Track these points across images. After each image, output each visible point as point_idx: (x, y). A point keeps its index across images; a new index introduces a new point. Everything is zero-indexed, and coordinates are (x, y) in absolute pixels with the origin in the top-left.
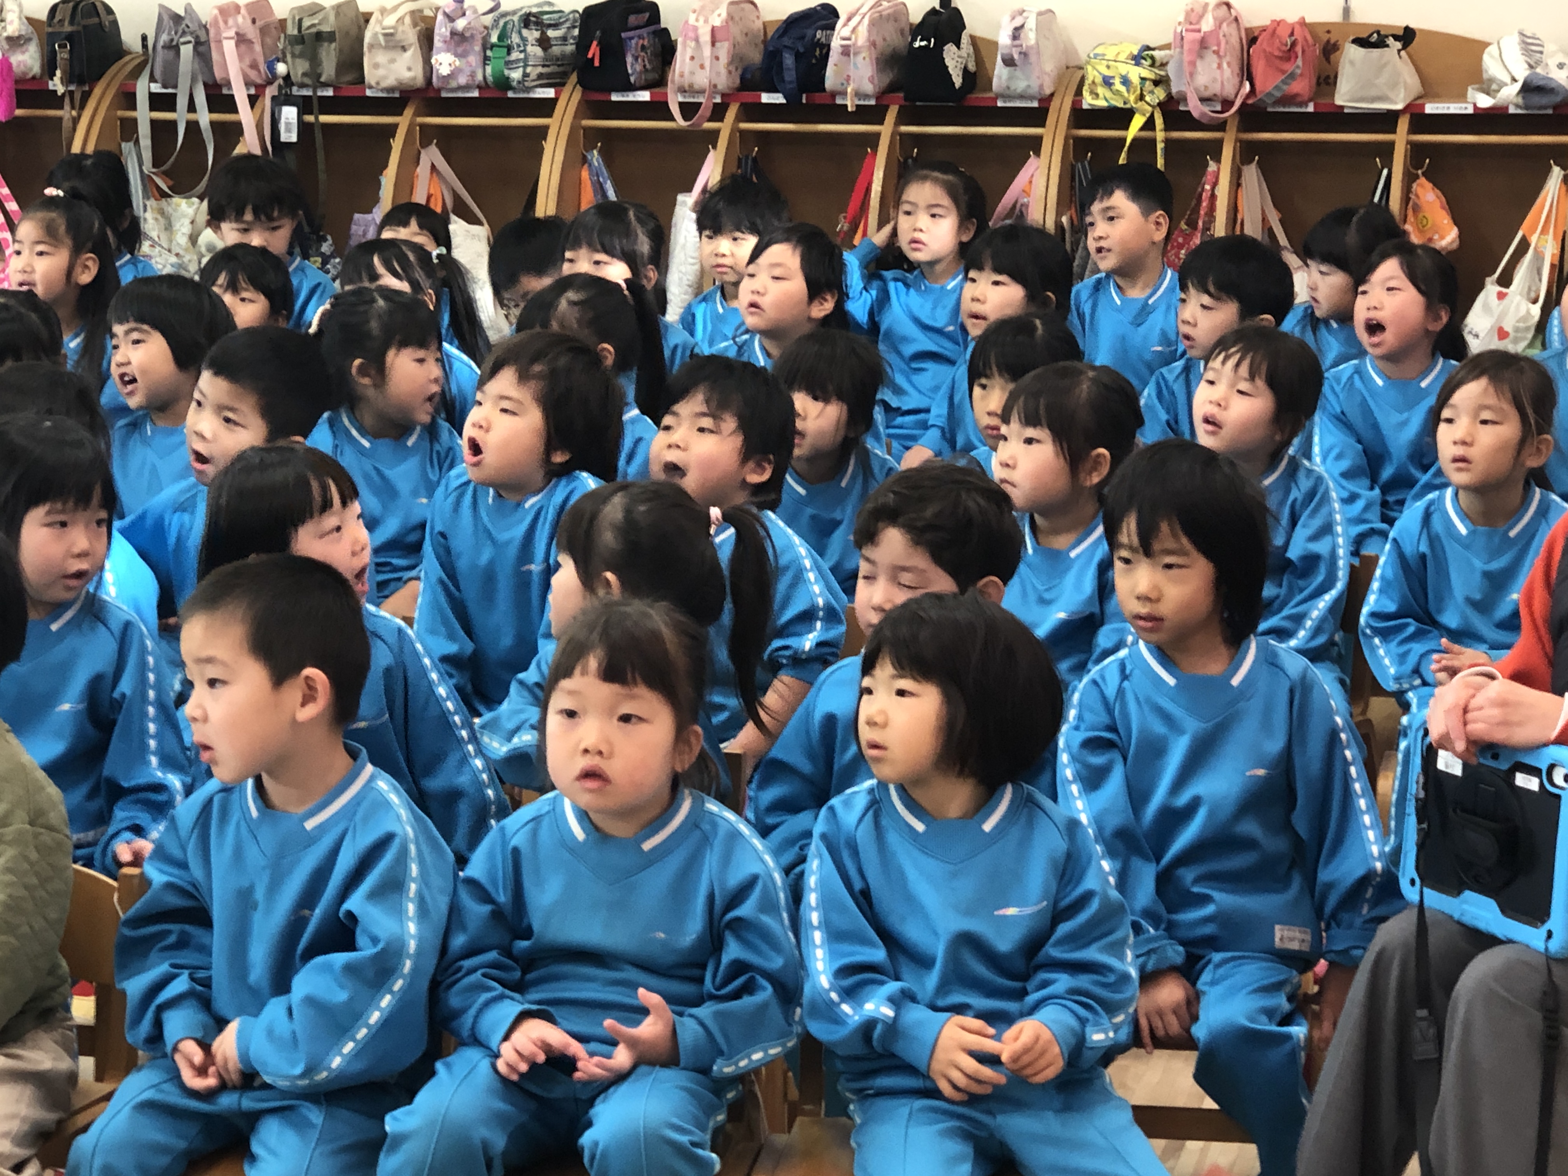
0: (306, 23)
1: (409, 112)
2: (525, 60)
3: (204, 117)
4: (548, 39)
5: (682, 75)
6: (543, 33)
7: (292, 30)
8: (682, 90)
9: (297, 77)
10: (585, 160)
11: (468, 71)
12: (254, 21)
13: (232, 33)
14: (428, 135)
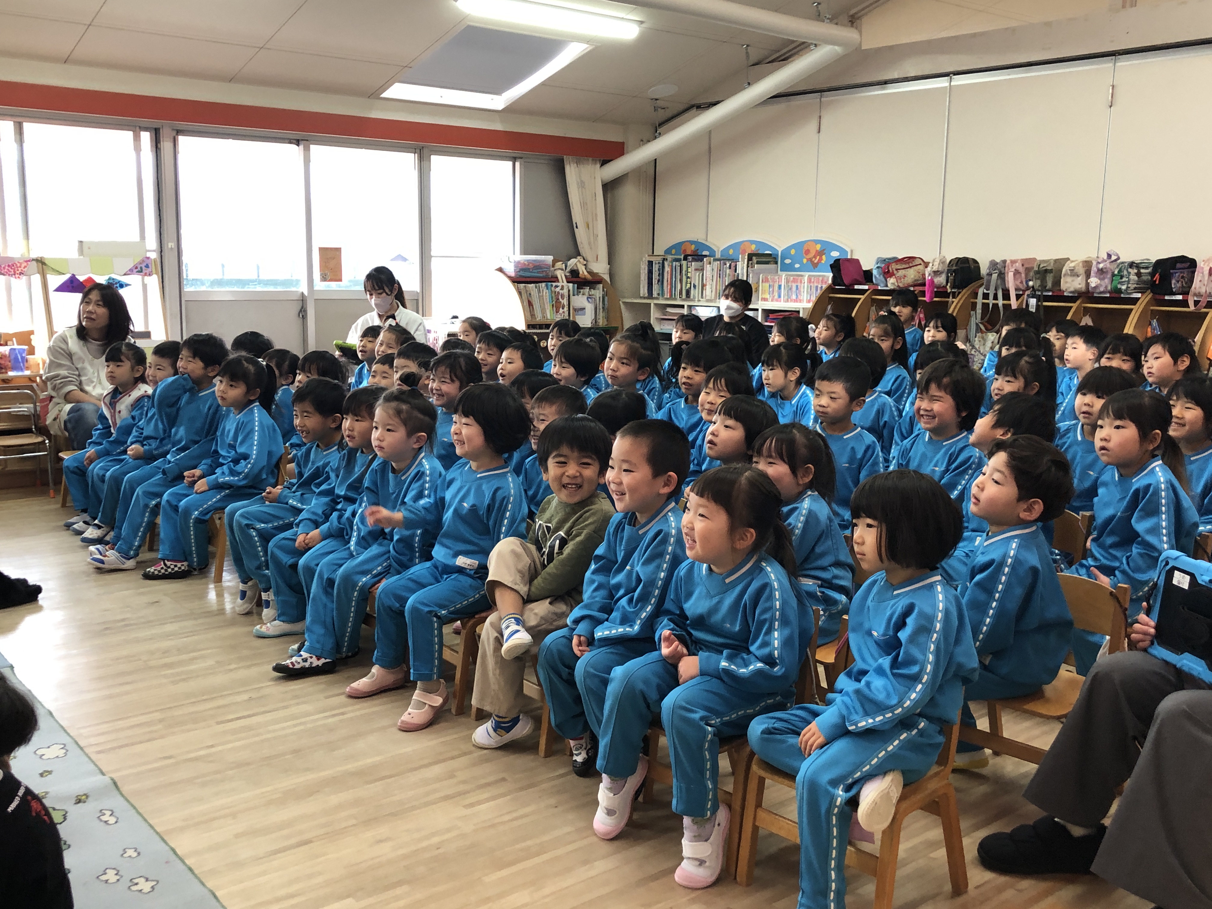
0: (1041, 266)
1: (1078, 302)
2: (1128, 282)
3: (1000, 302)
4: (1141, 273)
5: (1195, 288)
6: (1139, 271)
7: (1036, 269)
8: (1195, 295)
9: (1036, 287)
10: (1150, 324)
11: (1104, 286)
12: (1023, 265)
13: (1013, 270)
14: (1086, 311)
